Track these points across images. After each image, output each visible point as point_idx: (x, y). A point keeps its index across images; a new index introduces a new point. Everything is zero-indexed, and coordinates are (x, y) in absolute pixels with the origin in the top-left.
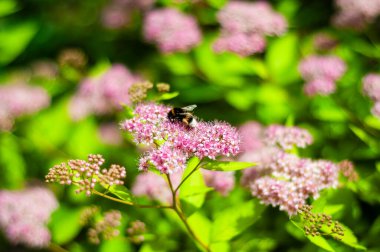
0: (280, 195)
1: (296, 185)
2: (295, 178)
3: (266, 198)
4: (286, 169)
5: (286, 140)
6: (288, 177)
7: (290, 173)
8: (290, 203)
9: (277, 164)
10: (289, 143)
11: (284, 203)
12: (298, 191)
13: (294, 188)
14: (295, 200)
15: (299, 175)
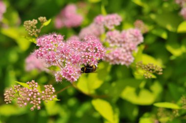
0: (120, 58)
1: (125, 48)
2: (123, 45)
3: (112, 61)
4: (116, 41)
5: (109, 24)
6: (119, 45)
7: (119, 42)
8: (126, 59)
9: (110, 40)
10: (111, 25)
11: (123, 60)
12: (127, 51)
13: (124, 50)
14: (128, 57)
15: (124, 42)
